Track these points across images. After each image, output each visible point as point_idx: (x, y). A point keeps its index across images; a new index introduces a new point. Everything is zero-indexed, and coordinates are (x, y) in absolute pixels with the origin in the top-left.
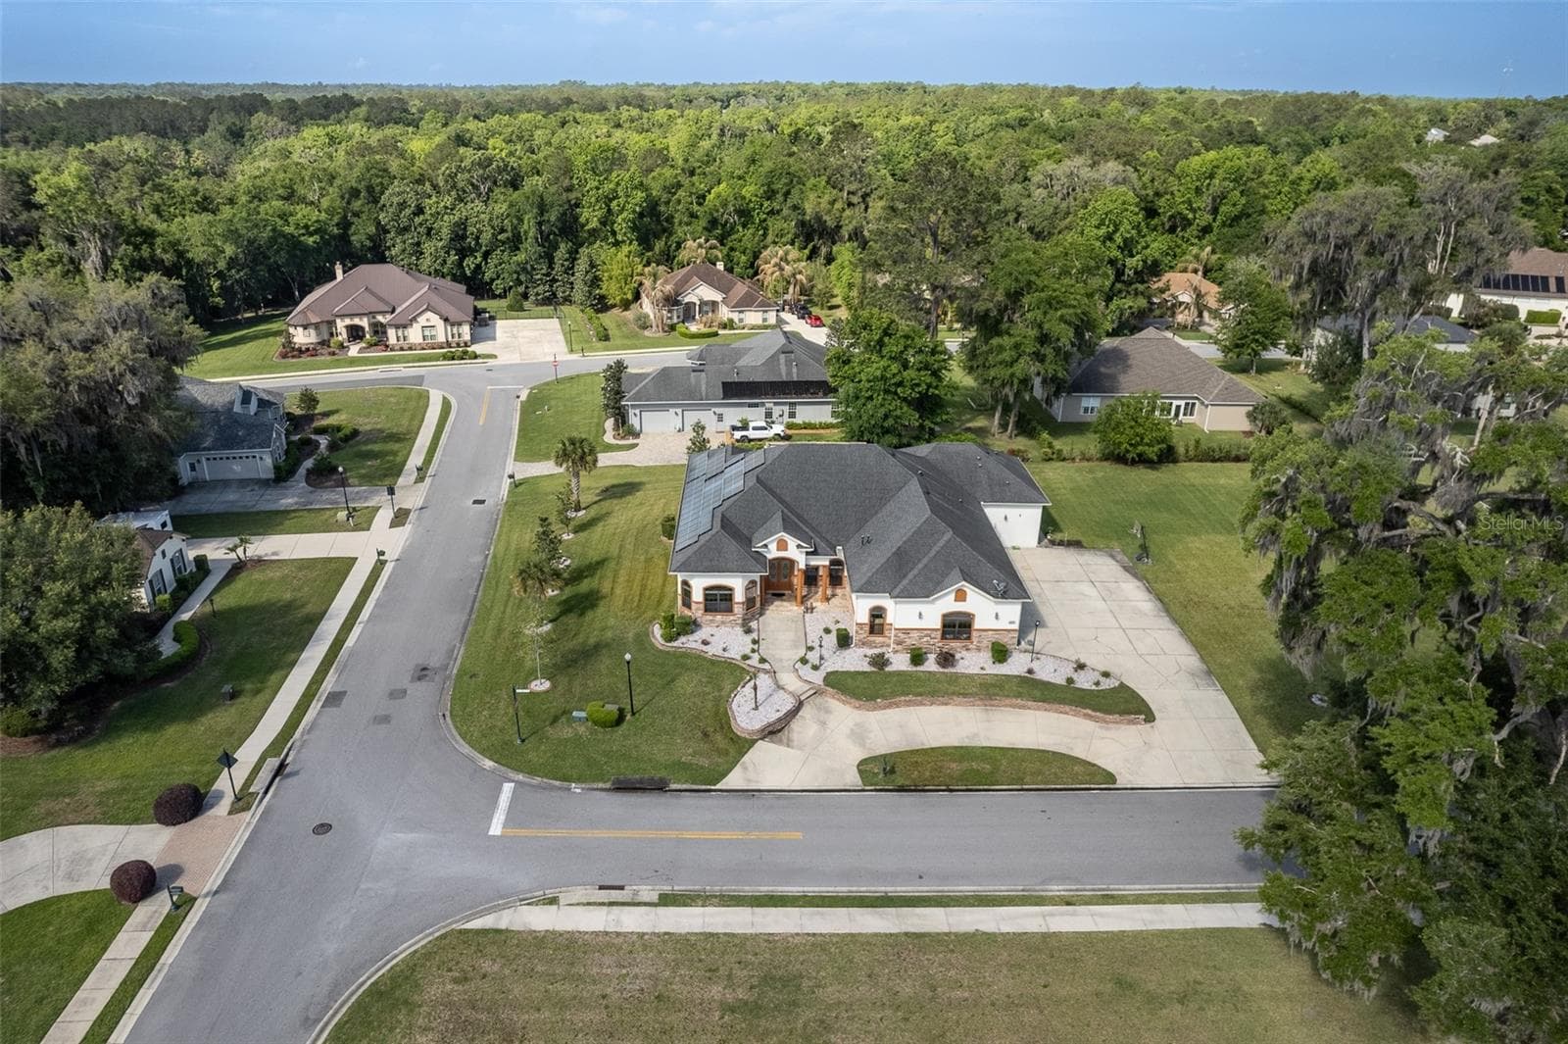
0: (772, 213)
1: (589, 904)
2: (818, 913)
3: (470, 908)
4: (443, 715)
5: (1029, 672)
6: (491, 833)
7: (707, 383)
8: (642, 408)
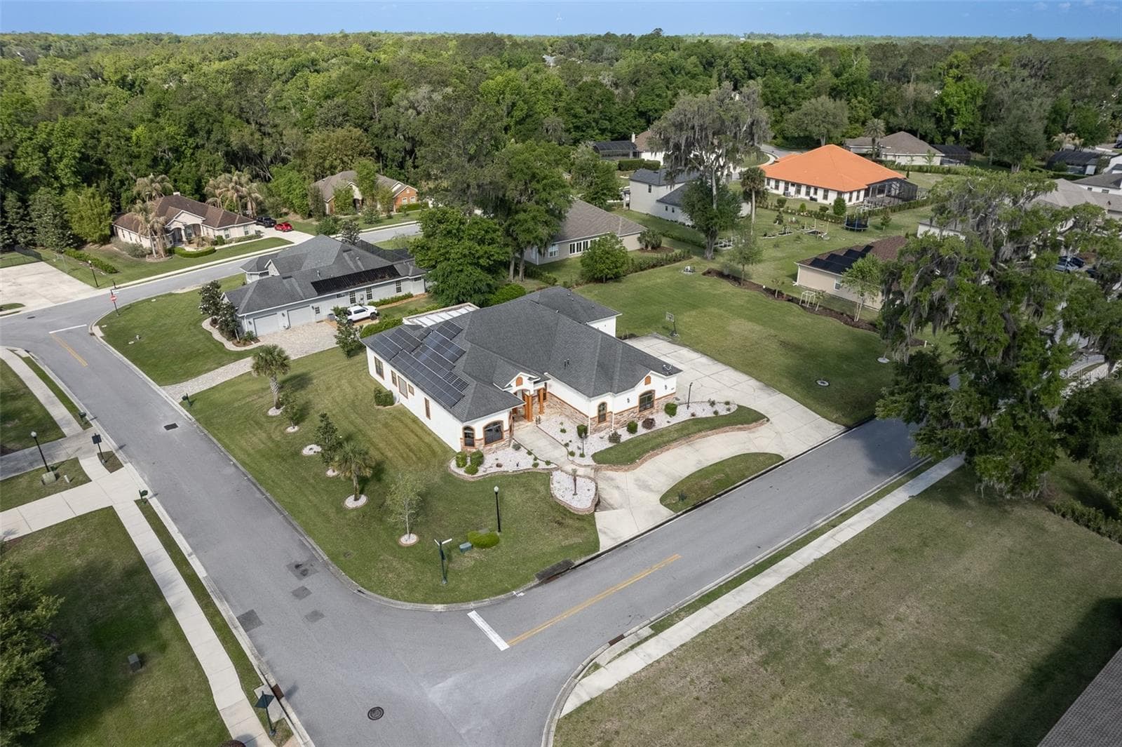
0: (197, 147)
1: (620, 655)
2: (739, 591)
3: (552, 701)
4: (359, 591)
5: (693, 415)
6: (502, 649)
7: (300, 286)
8: (256, 316)
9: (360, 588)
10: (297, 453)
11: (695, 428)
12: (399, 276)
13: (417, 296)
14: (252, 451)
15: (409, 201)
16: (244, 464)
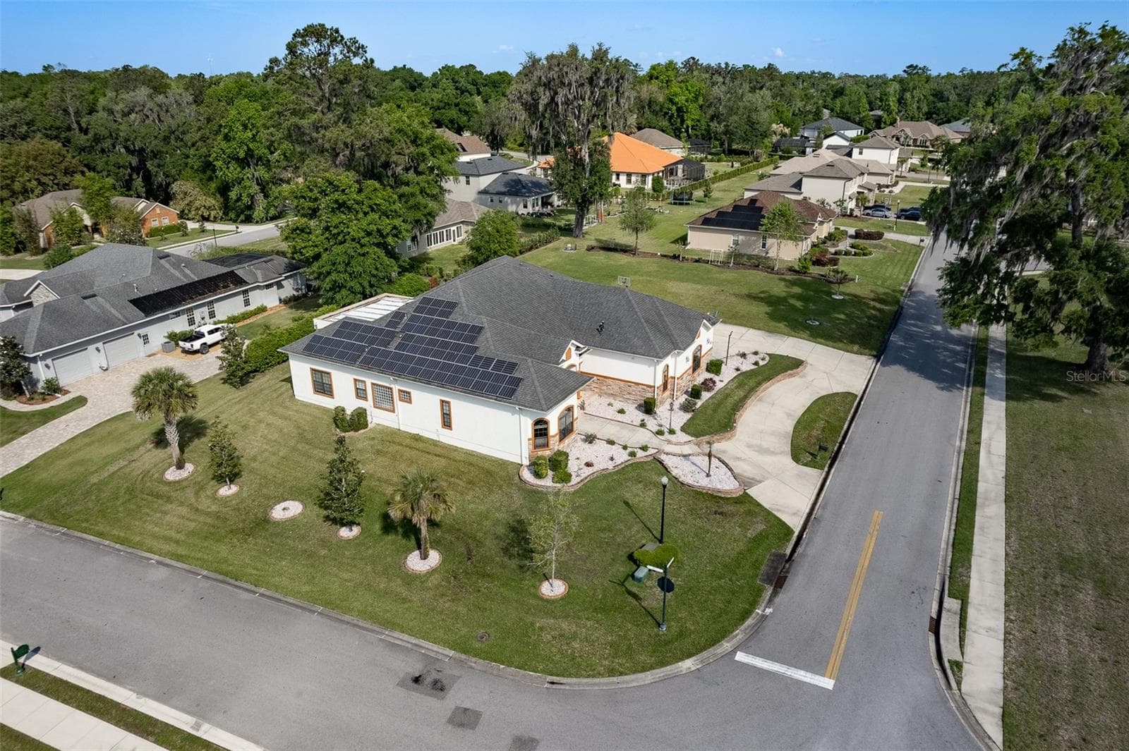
4: (552, 683)
5: (738, 370)
6: (831, 688)
7: (113, 305)
8: (54, 355)
9: (550, 678)
10: (264, 522)
11: (752, 383)
12: (246, 283)
13: (271, 309)
14: (181, 537)
15: (160, 222)
16: (179, 558)
